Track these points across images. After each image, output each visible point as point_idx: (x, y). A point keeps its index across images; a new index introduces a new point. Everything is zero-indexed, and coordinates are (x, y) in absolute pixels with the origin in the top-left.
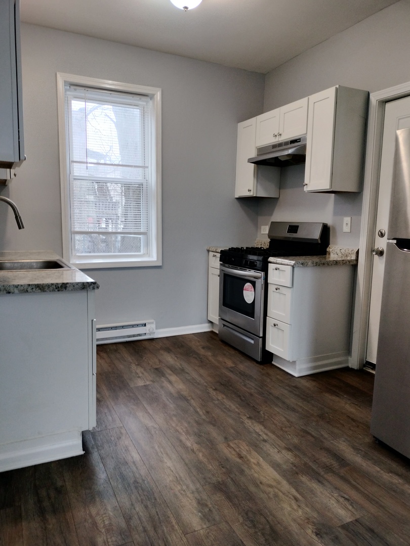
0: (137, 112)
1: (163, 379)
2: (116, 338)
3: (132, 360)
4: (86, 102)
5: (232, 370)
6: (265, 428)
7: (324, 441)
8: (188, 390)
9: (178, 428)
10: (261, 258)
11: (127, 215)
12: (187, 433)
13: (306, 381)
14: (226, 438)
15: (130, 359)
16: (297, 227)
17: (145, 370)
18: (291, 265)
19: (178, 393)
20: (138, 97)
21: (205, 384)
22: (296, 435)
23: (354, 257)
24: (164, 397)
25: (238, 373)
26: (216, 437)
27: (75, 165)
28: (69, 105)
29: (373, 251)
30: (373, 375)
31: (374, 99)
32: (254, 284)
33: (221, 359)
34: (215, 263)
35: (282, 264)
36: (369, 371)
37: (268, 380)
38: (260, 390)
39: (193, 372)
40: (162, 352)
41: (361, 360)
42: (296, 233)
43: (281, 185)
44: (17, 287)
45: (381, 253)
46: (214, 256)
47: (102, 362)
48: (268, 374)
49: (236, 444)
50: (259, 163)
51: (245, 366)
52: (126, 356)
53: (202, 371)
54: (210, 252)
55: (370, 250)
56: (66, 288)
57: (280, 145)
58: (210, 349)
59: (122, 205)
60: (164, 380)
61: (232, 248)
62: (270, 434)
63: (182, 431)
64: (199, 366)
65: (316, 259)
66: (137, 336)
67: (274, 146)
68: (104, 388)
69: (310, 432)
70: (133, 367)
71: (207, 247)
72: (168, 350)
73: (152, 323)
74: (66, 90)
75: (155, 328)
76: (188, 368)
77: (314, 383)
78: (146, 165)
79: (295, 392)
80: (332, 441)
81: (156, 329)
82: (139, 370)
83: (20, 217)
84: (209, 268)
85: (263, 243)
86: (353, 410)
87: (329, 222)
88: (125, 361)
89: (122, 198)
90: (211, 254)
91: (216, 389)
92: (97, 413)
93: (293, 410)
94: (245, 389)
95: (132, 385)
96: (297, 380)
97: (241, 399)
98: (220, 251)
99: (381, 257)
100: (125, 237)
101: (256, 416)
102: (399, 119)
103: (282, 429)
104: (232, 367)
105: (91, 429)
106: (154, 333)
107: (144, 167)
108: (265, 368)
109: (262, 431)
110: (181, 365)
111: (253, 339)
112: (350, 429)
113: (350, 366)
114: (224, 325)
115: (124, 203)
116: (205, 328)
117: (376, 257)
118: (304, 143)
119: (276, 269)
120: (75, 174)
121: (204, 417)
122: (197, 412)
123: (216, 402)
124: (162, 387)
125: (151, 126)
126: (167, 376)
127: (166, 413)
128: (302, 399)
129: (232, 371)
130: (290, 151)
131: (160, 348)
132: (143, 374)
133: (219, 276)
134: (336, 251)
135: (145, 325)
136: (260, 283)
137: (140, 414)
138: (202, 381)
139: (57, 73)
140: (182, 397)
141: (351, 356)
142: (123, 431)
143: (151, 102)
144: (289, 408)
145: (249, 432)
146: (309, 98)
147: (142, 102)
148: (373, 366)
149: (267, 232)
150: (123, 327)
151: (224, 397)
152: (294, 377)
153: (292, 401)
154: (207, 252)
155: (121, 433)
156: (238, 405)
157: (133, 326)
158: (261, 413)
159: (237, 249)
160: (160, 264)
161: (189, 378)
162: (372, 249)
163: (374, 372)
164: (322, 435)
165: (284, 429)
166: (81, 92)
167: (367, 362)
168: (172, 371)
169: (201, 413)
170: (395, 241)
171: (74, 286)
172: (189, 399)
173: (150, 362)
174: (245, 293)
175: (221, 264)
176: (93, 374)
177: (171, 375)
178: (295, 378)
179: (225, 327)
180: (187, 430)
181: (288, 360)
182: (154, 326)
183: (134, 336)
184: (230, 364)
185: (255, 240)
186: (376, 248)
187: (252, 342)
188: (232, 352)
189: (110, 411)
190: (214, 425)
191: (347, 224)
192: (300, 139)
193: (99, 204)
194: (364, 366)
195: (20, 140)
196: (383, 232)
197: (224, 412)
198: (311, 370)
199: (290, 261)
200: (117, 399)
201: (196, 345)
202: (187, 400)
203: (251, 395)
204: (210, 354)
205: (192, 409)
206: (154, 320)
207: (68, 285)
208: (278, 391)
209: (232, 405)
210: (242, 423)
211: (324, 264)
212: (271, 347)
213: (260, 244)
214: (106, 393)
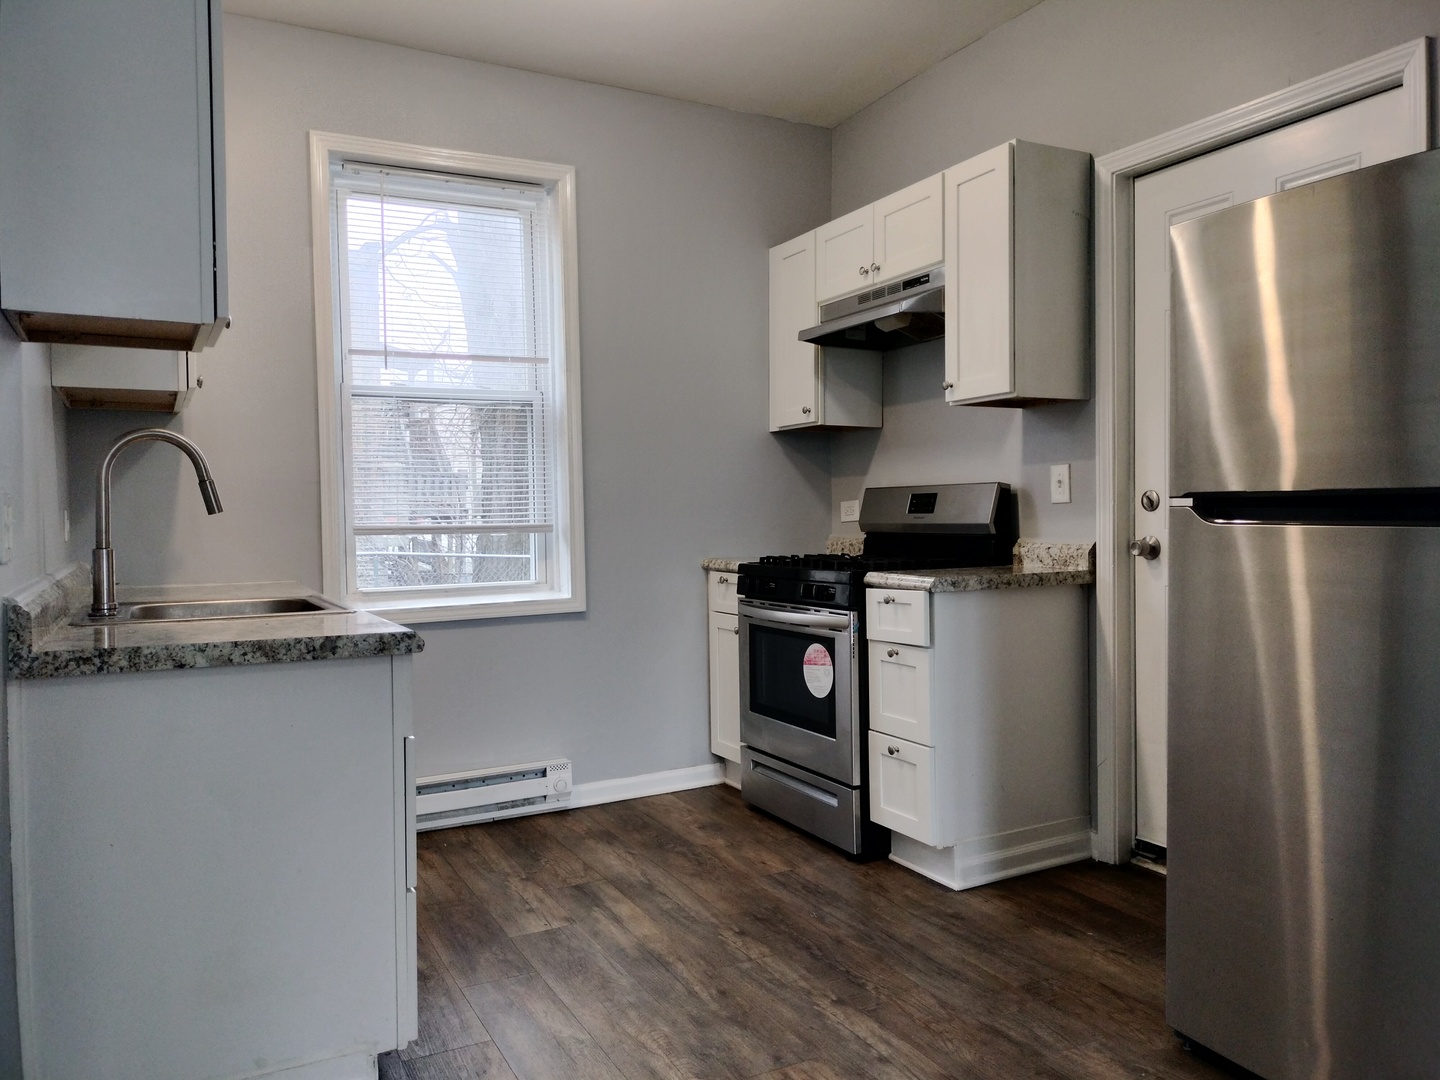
0: (513, 224)
1: (597, 913)
2: (466, 811)
3: (511, 867)
4: (382, 202)
5: (783, 880)
6: (882, 1024)
7: (1045, 1052)
8: (666, 938)
9: (642, 1038)
10: (845, 576)
11: (491, 500)
12: (670, 1050)
13: (980, 899)
14: (777, 1059)
15: (504, 865)
16: (934, 496)
17: (546, 890)
18: (925, 589)
19: (641, 946)
20: (514, 189)
21: (713, 920)
22: (966, 1041)
23: (1083, 566)
24: (602, 960)
25: (799, 887)
26: (751, 1058)
27: (357, 361)
28: (338, 210)
29: (1131, 546)
30: (1161, 879)
31: (1105, 171)
32: (829, 645)
33: (751, 854)
34: (726, 598)
35: (900, 588)
36: (1146, 866)
37: (882, 903)
38: (862, 927)
39: (678, 891)
40: (591, 843)
41: (1123, 840)
42: (932, 511)
43: (886, 396)
44: (203, 651)
45: (1153, 552)
46: (723, 581)
47: (430, 875)
48: (880, 886)
49: (805, 1072)
50: (827, 341)
51: (816, 869)
52: (493, 857)
53: (701, 887)
54: (712, 573)
55: (1125, 545)
56: (334, 650)
57: (878, 294)
58: (721, 829)
59: (474, 482)
60: (600, 916)
61: (768, 558)
62: (895, 1041)
63: (655, 1046)
64: (693, 875)
65: (988, 574)
66: (523, 805)
67: (863, 298)
68: (435, 941)
69: (1004, 1029)
70: (515, 885)
71: (704, 561)
72: (608, 837)
73: (563, 767)
74: (334, 175)
75: (570, 781)
76: (665, 883)
77: (1007, 905)
78: (541, 355)
79: (954, 929)
80: (1065, 1052)
81: (575, 782)
82: (531, 893)
83: (212, 483)
84: (711, 613)
85: (847, 544)
86: (1113, 969)
87: (1014, 481)
88: (494, 871)
89: (474, 463)
90: (715, 576)
91: (742, 933)
92: (420, 1009)
93: (955, 975)
94: (821, 927)
95: (512, 933)
96: (959, 897)
97: (813, 955)
98: (736, 568)
99: (1154, 562)
100: (484, 558)
101: (854, 995)
102: (1172, 216)
103: (927, 1027)
104: (782, 874)
105: (403, 1046)
106: (569, 793)
107: (535, 360)
108: (871, 872)
109: (873, 1034)
110: (644, 874)
111: (834, 795)
112: (1111, 1018)
113: (1096, 856)
114: (757, 764)
115: (479, 476)
116: (705, 776)
117: (1141, 562)
118: (940, 285)
119: (887, 602)
120: (355, 383)
121: (714, 1006)
122: (692, 993)
123: (747, 965)
124: (596, 934)
125: (551, 258)
126: (609, 904)
127: (611, 1000)
128: (976, 945)
129: (784, 885)
130: (904, 306)
131: (587, 833)
132: (541, 901)
133: (737, 633)
134: (1037, 551)
135: (544, 773)
136: (846, 642)
137: (538, 1007)
138: (706, 914)
139: (312, 132)
140: (649, 957)
141: (1096, 829)
142: (493, 1053)
143: (548, 201)
144: (942, 971)
145: (840, 1039)
146: (943, 175)
147: (525, 199)
148: (1158, 854)
149: (856, 516)
150: (484, 781)
151: (766, 950)
152: (952, 890)
153: (949, 952)
154: (702, 572)
155: (487, 1059)
156: (804, 972)
157: (510, 777)
158: (870, 987)
159: (782, 558)
160: (582, 608)
161: (669, 906)
162: (1129, 542)
163: (1162, 870)
164: (1037, 1038)
165: (933, 1026)
166: (371, 178)
167: (1139, 842)
168: (622, 892)
169: (704, 995)
170: (1189, 502)
171: (356, 645)
172: (671, 960)
173: (559, 871)
174: (809, 671)
175: (741, 601)
176: (408, 890)
177: (616, 900)
178: (952, 894)
179: (759, 769)
180: (670, 1043)
181: (930, 842)
182: (567, 775)
183: (514, 804)
184: (776, 865)
185: (827, 538)
186: (1139, 537)
187: (834, 802)
188: (782, 835)
189: (452, 1000)
190: (744, 1026)
191: (1060, 482)
192: (928, 276)
193: (416, 482)
194: (1133, 854)
195: (218, 270)
196: (1154, 497)
197: (769, 990)
198: (993, 871)
199: (921, 579)
200: (473, 969)
201: (680, 821)
202: (666, 965)
203: (839, 942)
204: (720, 842)
205: (679, 986)
206: (568, 758)
207: (340, 643)
208: (910, 928)
209: (787, 971)
210: (820, 1015)
211: (1009, 584)
212: (886, 812)
213: (840, 547)
214: (443, 955)
